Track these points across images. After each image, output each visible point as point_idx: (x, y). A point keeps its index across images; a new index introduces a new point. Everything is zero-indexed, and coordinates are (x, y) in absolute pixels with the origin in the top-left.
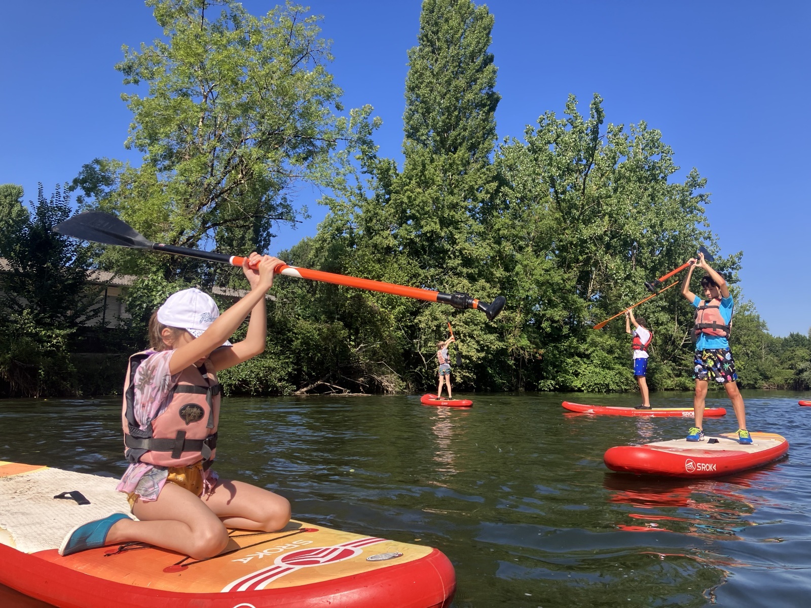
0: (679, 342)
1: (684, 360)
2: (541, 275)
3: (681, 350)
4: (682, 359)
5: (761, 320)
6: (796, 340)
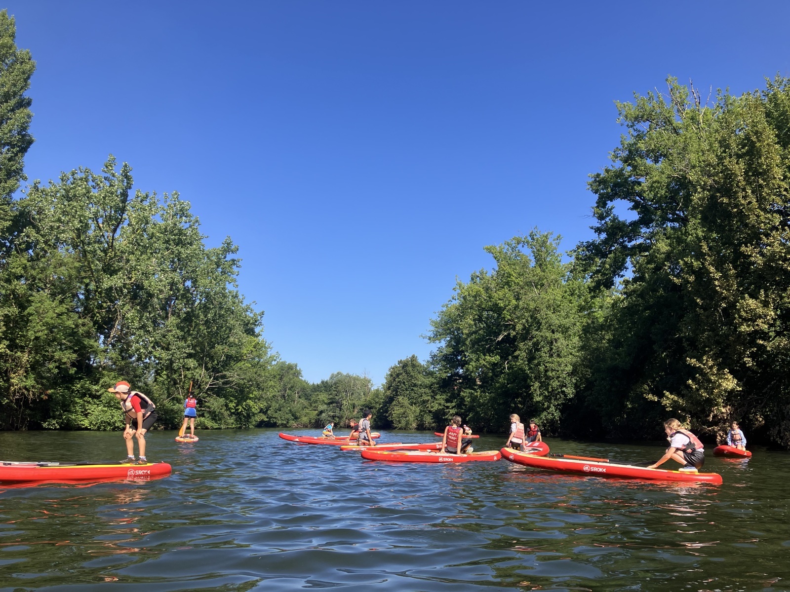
2: (52, 318)
5: (298, 368)
6: (325, 387)
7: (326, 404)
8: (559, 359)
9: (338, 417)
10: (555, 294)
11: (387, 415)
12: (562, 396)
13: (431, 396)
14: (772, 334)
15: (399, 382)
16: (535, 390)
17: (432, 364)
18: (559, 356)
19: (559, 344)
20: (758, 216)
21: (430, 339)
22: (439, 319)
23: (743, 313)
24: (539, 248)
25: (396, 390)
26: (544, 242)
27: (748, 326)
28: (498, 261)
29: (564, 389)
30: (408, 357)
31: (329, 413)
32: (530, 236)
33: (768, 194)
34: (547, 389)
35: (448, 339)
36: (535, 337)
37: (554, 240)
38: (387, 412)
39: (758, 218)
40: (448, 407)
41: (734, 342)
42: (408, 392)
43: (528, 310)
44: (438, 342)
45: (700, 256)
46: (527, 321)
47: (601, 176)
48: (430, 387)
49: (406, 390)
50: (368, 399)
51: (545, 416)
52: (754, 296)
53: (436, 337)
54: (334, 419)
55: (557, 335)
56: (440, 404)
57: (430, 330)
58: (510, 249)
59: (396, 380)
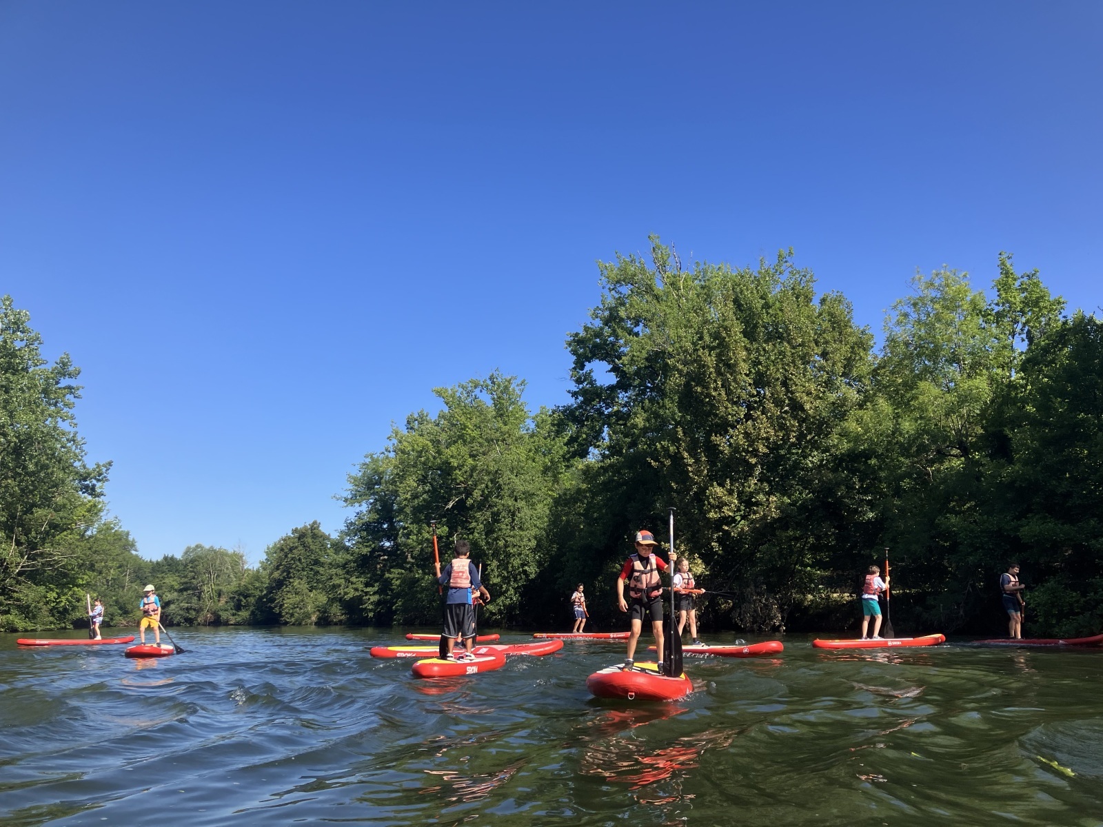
0: (13, 569)
1: (17, 592)
3: (14, 578)
4: (14, 591)
5: (131, 538)
6: (170, 564)
7: (176, 590)
8: (521, 533)
9: (195, 610)
10: (519, 453)
11: (273, 605)
12: (523, 576)
13: (345, 578)
14: (738, 518)
15: (292, 559)
16: (492, 570)
17: (347, 534)
18: (520, 528)
19: (523, 514)
20: (726, 408)
21: (346, 500)
22: (361, 474)
23: (711, 500)
24: (500, 395)
25: (287, 570)
26: (506, 388)
27: (716, 513)
28: (449, 407)
29: (526, 568)
30: (307, 524)
31: (182, 604)
32: (490, 379)
33: (736, 388)
34: (506, 569)
35: (372, 501)
36: (496, 506)
37: (518, 385)
38: (272, 600)
39: (727, 410)
40: (367, 593)
41: (703, 526)
42: (305, 573)
43: (488, 473)
44: (357, 505)
45: (675, 440)
46: (487, 487)
47: (580, 335)
48: (344, 566)
49: (303, 570)
50: (243, 583)
51: (503, 601)
52: (721, 485)
53: (354, 499)
54: (188, 613)
55: (521, 504)
56: (356, 590)
57: (347, 489)
58: (464, 392)
59: (289, 556)
